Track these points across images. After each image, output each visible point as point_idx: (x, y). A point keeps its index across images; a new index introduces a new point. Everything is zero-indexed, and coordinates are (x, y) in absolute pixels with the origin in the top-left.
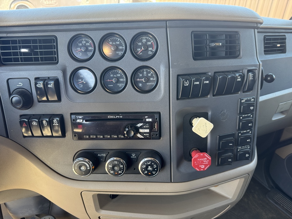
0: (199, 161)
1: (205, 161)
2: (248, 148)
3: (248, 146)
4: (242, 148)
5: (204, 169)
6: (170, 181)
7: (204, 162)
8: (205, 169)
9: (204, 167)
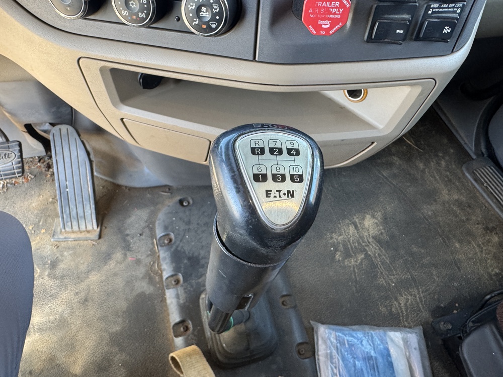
0: (320, 8)
1: (333, 11)
2: (455, 12)
3: (458, 8)
4: (439, 8)
5: (328, 30)
6: (251, 58)
7: (331, 13)
8: (331, 32)
9: (328, 26)
